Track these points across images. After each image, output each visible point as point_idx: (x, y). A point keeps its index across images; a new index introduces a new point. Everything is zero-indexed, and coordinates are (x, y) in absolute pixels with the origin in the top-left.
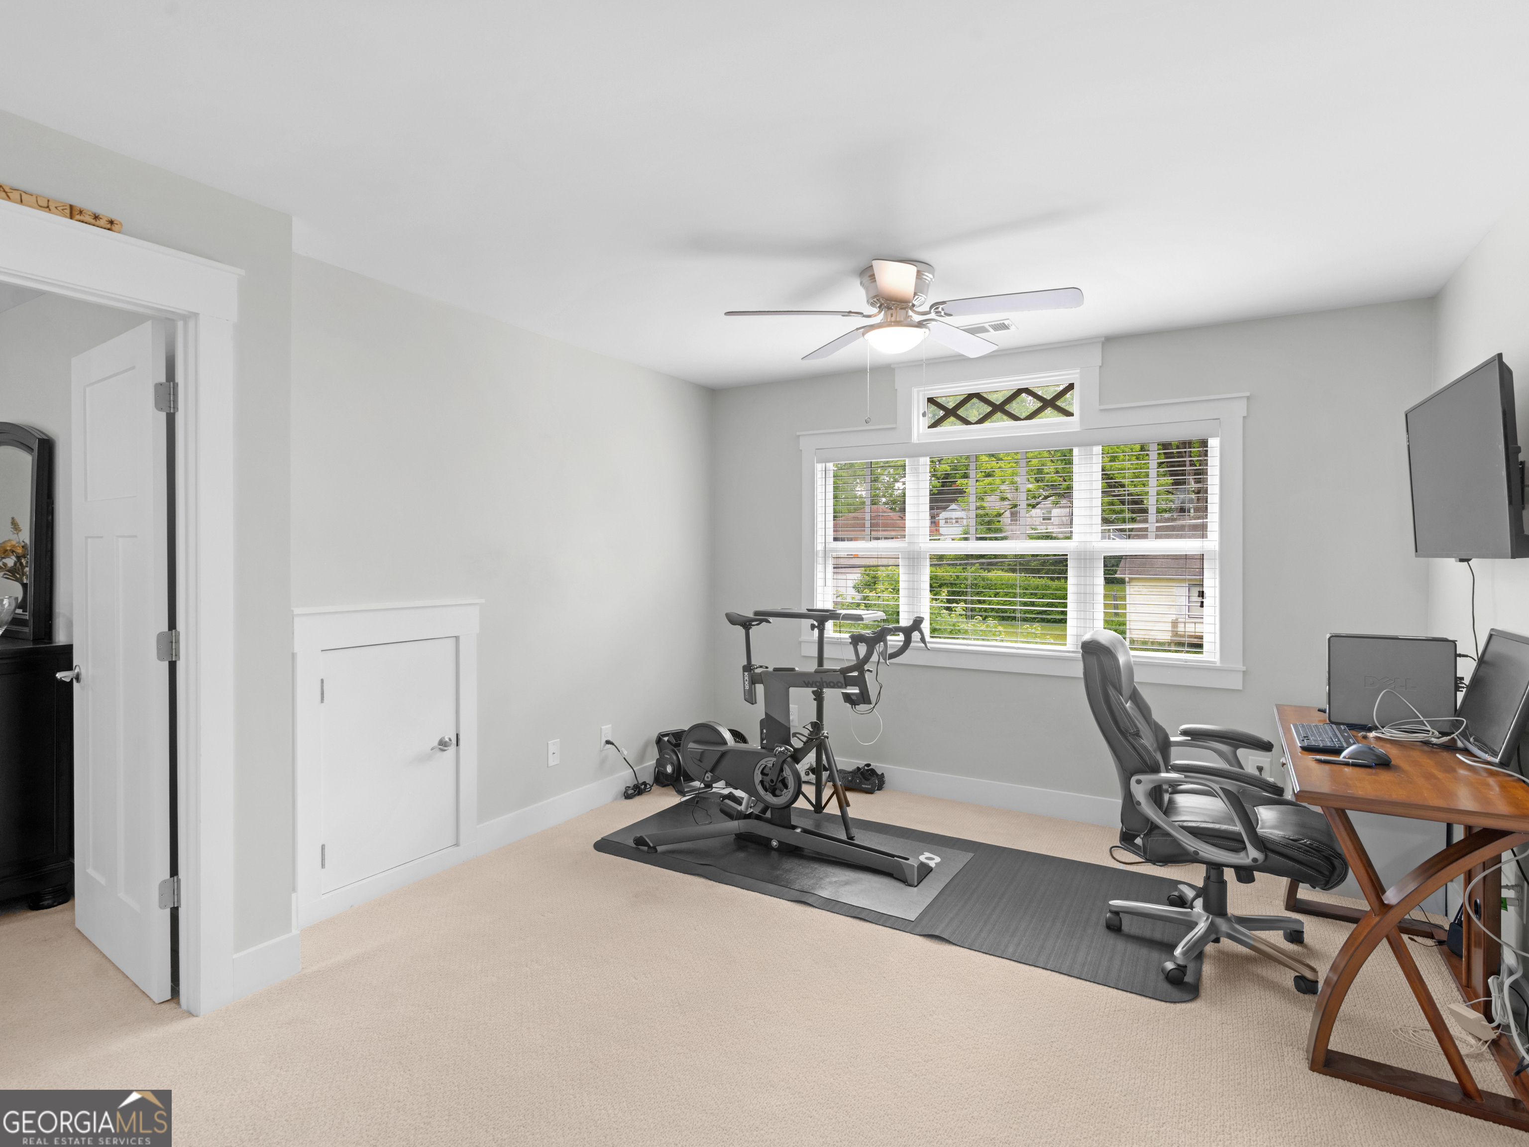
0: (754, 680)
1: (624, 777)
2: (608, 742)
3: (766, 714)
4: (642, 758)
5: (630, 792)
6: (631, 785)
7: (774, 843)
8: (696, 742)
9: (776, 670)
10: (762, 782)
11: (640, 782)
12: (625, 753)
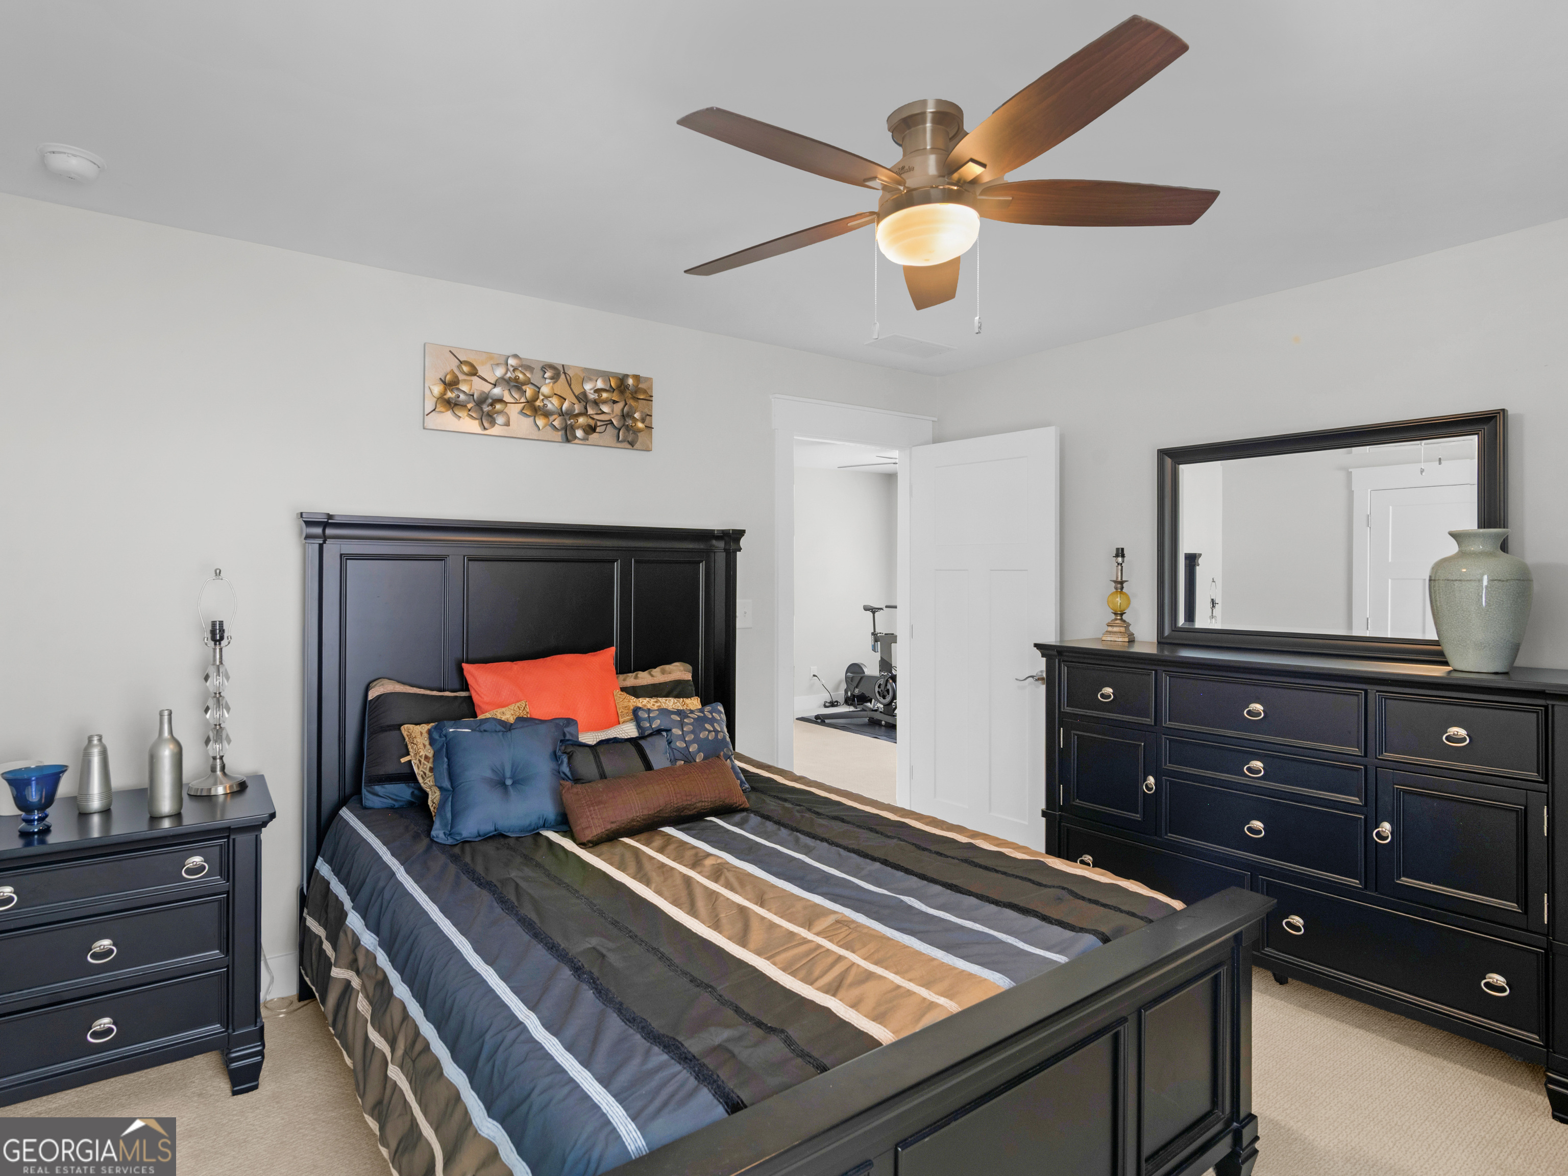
0: (876, 640)
1: (827, 697)
2: (814, 676)
3: (881, 657)
4: (837, 688)
5: (827, 704)
6: (829, 701)
7: (883, 723)
8: (851, 673)
9: (885, 634)
10: (879, 692)
11: (834, 700)
12: (824, 682)
